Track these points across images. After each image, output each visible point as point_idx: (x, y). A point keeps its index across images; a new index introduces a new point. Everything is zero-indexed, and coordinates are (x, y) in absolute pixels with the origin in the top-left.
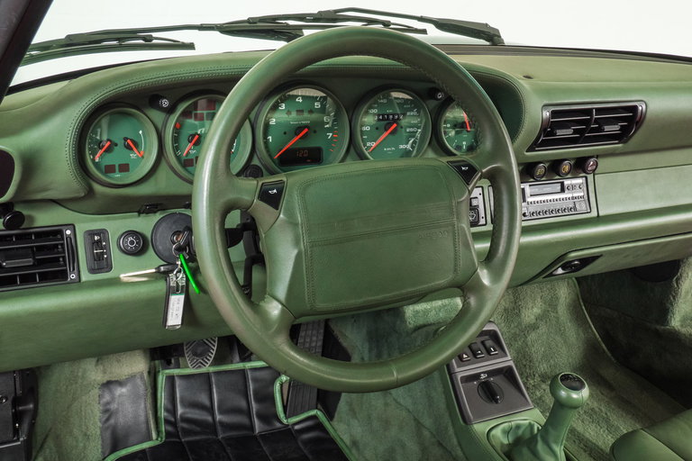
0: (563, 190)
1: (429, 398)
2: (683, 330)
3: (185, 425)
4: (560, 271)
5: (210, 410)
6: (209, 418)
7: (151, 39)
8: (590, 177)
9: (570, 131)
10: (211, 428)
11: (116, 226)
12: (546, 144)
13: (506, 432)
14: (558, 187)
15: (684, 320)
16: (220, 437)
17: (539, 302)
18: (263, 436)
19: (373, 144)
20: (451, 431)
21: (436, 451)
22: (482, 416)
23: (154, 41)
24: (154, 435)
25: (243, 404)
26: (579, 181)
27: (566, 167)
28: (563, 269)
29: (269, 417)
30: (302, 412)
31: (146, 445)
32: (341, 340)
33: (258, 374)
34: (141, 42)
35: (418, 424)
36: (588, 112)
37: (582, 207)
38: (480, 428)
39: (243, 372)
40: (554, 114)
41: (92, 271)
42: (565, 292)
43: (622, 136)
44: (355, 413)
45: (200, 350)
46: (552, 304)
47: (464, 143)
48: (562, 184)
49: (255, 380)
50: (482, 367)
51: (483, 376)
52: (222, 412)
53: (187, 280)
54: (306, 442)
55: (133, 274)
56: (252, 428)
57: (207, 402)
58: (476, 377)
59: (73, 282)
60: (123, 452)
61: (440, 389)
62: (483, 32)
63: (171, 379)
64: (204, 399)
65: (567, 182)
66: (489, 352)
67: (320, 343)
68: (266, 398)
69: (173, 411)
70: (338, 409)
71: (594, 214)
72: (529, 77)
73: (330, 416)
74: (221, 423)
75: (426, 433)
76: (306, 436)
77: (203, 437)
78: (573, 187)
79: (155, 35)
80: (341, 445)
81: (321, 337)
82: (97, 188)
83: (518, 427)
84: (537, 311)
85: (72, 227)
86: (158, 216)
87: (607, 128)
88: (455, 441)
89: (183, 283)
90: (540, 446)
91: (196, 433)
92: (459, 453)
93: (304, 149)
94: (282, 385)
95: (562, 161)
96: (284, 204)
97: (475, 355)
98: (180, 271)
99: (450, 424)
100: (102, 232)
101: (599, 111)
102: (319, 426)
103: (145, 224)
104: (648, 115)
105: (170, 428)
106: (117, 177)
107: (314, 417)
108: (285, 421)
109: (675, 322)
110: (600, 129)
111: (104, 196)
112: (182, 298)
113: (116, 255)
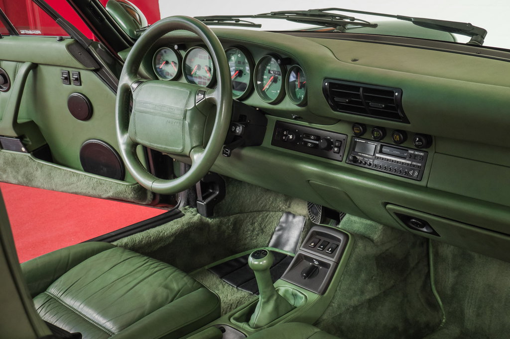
7: (239, 21)
8: (431, 154)
23: (240, 22)
34: (234, 22)
36: (357, 89)
37: (415, 174)
40: (331, 85)
47: (303, 96)
48: (407, 151)
50: (315, 255)
51: (316, 262)
65: (410, 152)
66: (326, 250)
71: (423, 184)
72: (355, 60)
78: (415, 157)
79: (240, 19)
97: (318, 247)
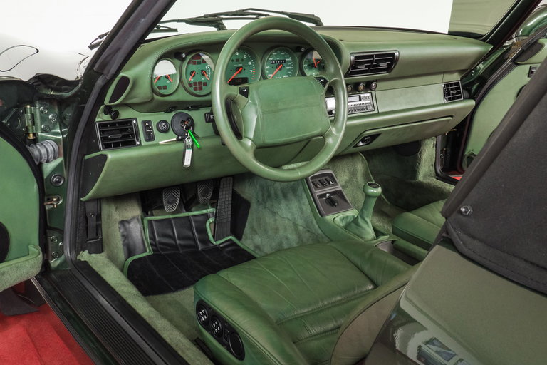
0: (360, 100)
1: (301, 209)
2: (425, 181)
3: (162, 246)
4: (361, 144)
5: (173, 238)
6: (173, 242)
8: (373, 92)
9: (363, 66)
10: (175, 247)
11: (155, 118)
12: (353, 73)
13: (342, 220)
14: (358, 98)
15: (425, 176)
16: (181, 252)
17: (347, 173)
18: (204, 251)
19: (271, 75)
20: (314, 222)
21: (307, 235)
22: (329, 213)
24: (148, 251)
25: (190, 234)
26: (368, 95)
27: (361, 87)
28: (363, 142)
29: (205, 241)
30: (224, 237)
31: (145, 254)
32: (242, 195)
33: (198, 218)
35: (295, 225)
36: (372, 56)
37: (370, 108)
38: (329, 218)
39: (188, 217)
40: (356, 58)
41: (147, 140)
42: (360, 166)
43: (388, 69)
44: (256, 231)
45: (171, 200)
46: (353, 174)
48: (360, 96)
49: (195, 222)
50: (327, 190)
51: (328, 195)
52: (180, 239)
53: (193, 141)
54: (229, 252)
55: (165, 141)
56: (197, 247)
57: (171, 234)
58: (324, 195)
59: (138, 145)
60: (135, 257)
61: (307, 203)
62: (312, 19)
63: (150, 222)
64: (169, 232)
65: (362, 95)
66: (329, 183)
67: (230, 199)
68: (203, 231)
69: (153, 238)
70: (244, 233)
71: (376, 112)
72: (343, 40)
73: (240, 238)
74: (180, 245)
75: (301, 228)
76: (227, 249)
77: (173, 252)
78: (365, 98)
80: (248, 250)
81: (231, 195)
82: (156, 97)
83: (347, 217)
84: (346, 178)
85: (135, 119)
86: (173, 114)
87: (381, 65)
88: (317, 226)
89: (191, 144)
90: (360, 221)
91: (168, 250)
92: (320, 232)
93: (239, 78)
94: (210, 224)
95: (360, 83)
96: (249, 95)
97: (323, 185)
98: (189, 138)
99: (314, 219)
100: (149, 122)
101: (377, 56)
102: (234, 244)
103: (168, 117)
104: (400, 58)
105: (154, 248)
106: (162, 91)
107: (230, 240)
108: (214, 243)
109: (421, 178)
110: (377, 65)
111: (157, 100)
112: (191, 150)
113: (156, 132)
